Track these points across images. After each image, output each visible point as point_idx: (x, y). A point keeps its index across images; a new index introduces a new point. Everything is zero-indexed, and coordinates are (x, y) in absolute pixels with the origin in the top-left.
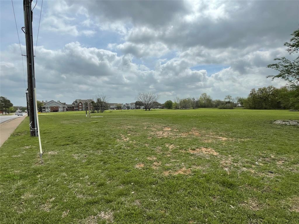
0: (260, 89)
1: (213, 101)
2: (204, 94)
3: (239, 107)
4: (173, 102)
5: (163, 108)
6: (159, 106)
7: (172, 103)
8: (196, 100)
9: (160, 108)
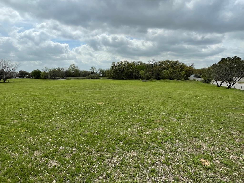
0: (118, 63)
1: (80, 72)
2: (72, 65)
3: (101, 76)
4: (42, 71)
5: (30, 78)
6: (26, 75)
7: (41, 73)
8: (65, 70)
9: (27, 77)
